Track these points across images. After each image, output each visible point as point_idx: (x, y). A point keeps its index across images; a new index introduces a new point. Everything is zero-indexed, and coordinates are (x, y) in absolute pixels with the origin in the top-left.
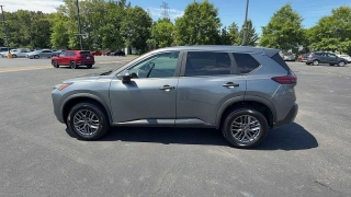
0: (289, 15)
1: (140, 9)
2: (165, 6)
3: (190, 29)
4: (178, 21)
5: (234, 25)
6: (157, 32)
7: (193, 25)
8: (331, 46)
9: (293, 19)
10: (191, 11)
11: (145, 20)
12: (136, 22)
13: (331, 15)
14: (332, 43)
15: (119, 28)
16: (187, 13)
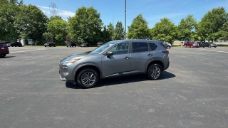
0: (141, 20)
1: (34, 7)
2: (54, 6)
3: (81, 26)
4: (70, 19)
5: (111, 24)
6: (52, 27)
7: (83, 23)
8: (162, 39)
9: (143, 22)
10: (81, 13)
11: (40, 17)
12: (31, 18)
13: (160, 22)
14: (162, 36)
15: (12, 21)
16: (78, 14)
